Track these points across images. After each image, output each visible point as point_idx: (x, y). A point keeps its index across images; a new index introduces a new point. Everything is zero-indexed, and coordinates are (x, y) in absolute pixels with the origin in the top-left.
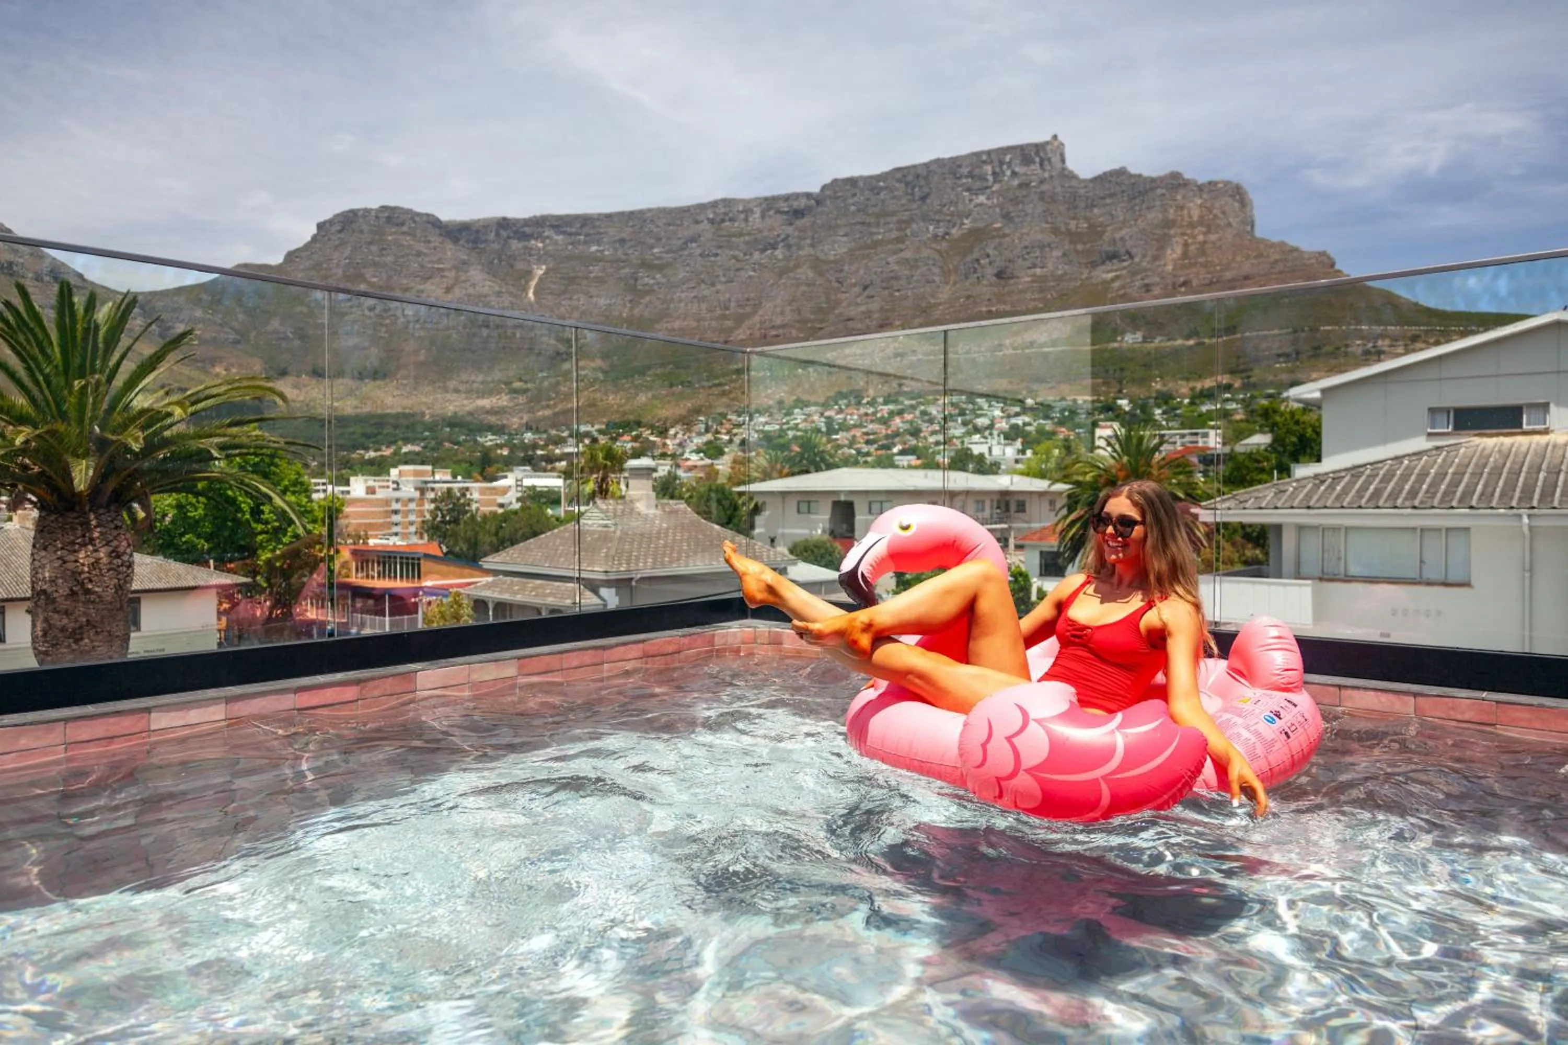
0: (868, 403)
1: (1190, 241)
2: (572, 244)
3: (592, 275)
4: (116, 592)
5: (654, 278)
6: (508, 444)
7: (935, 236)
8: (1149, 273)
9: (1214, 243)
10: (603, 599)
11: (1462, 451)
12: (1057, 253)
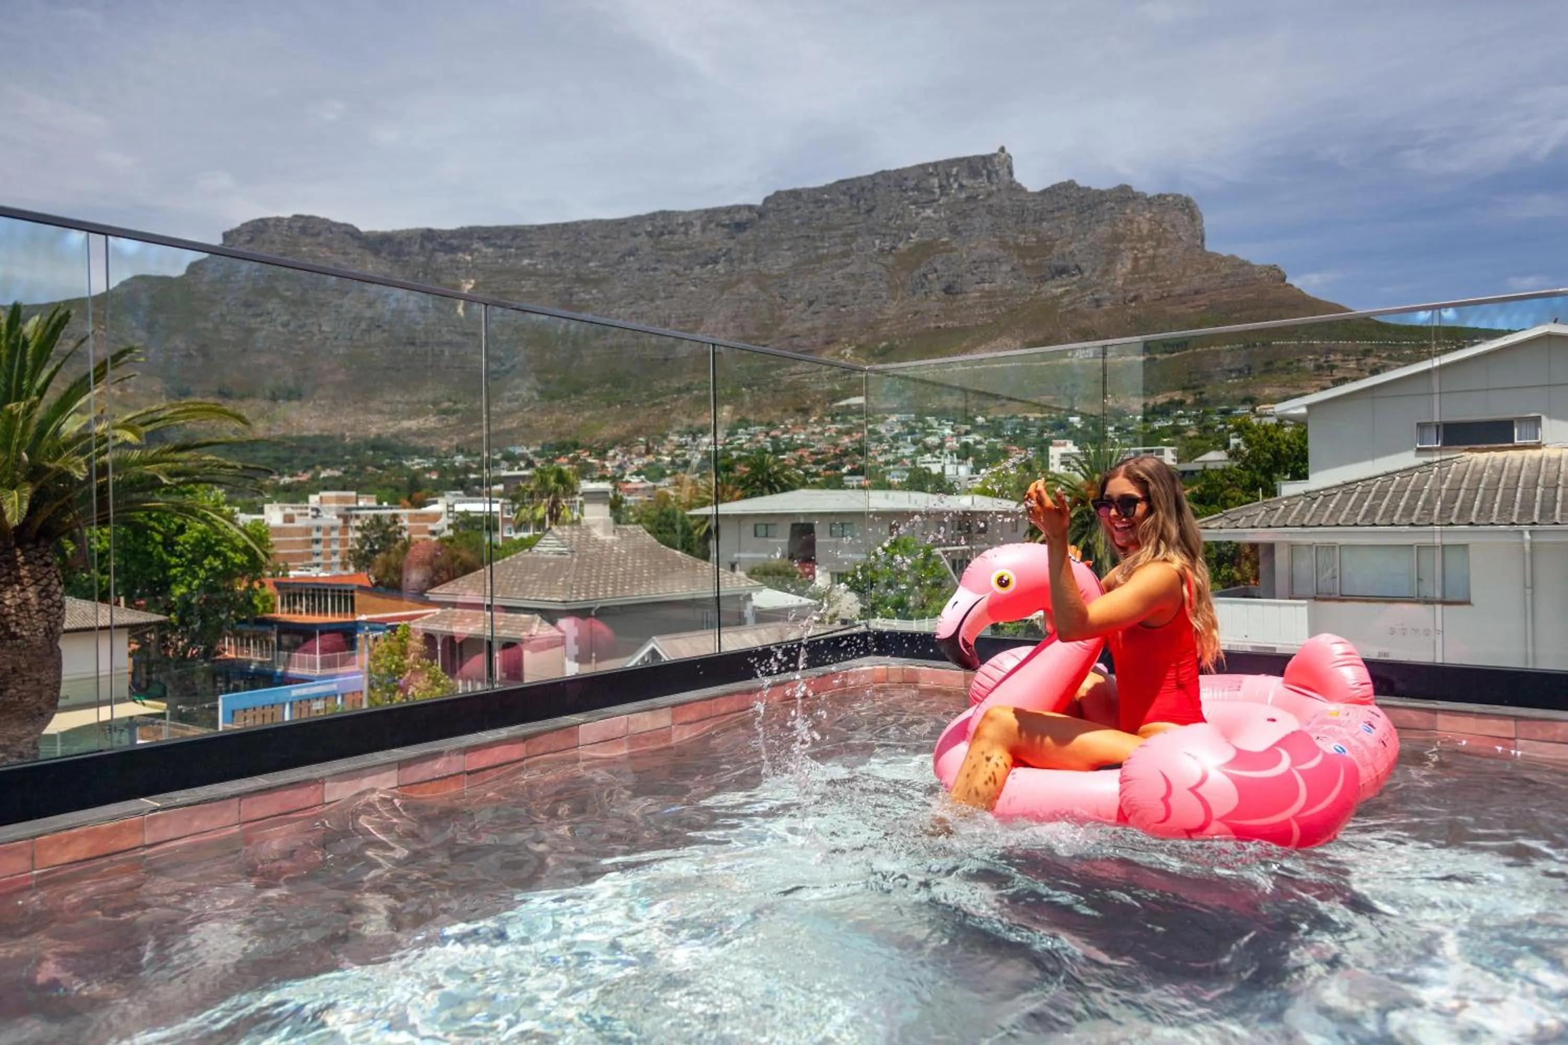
0: (816, 422)
1: (1140, 255)
2: (503, 257)
3: (524, 290)
4: (46, 636)
5: (590, 293)
6: (437, 468)
7: (882, 250)
8: (1099, 288)
9: (1164, 257)
10: (561, 631)
11: (1454, 465)
12: (1005, 268)
